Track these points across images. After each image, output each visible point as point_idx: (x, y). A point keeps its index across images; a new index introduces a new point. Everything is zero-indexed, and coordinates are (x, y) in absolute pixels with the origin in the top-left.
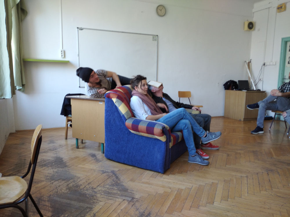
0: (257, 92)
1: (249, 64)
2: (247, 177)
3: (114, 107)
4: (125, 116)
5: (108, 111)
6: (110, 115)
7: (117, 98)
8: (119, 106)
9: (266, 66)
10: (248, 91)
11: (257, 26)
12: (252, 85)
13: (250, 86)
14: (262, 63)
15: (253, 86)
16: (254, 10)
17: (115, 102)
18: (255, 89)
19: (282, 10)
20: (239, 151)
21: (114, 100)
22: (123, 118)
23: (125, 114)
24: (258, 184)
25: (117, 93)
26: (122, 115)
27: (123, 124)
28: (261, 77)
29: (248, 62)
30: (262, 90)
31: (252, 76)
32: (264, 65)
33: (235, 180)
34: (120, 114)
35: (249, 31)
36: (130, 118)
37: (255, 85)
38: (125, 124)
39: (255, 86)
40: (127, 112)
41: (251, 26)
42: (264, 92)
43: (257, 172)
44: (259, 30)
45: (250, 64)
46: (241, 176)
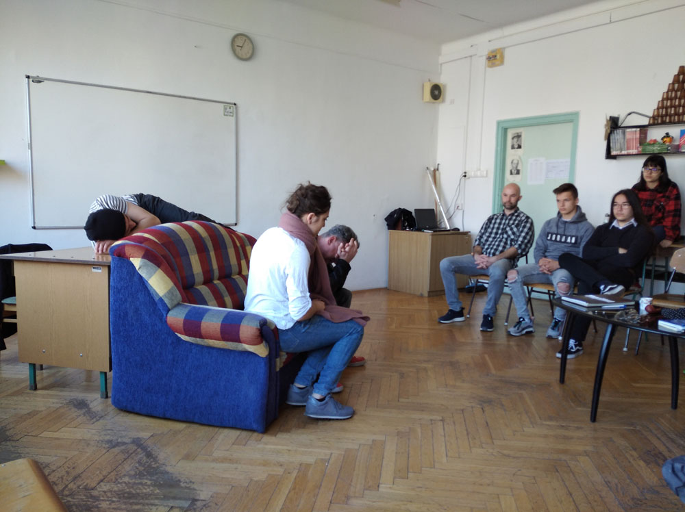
0: (453, 234)
1: (435, 173)
2: (442, 420)
3: (136, 279)
4: (166, 301)
5: (121, 289)
6: (126, 300)
7: (144, 257)
8: (150, 277)
9: (469, 178)
10: (434, 231)
11: (449, 94)
12: (443, 218)
13: (438, 220)
14: (461, 173)
15: (444, 221)
16: (441, 60)
17: (137, 268)
18: (449, 228)
19: (497, 62)
20: (424, 365)
21: (137, 262)
22: (160, 306)
23: (165, 295)
24: (465, 432)
25: (143, 245)
26: (156, 299)
27: (161, 320)
28: (459, 203)
29: (432, 169)
30: (461, 230)
31: (442, 199)
32: (465, 176)
33: (419, 430)
34: (152, 298)
35: (434, 103)
36: (178, 304)
37: (450, 219)
38: (166, 321)
39: (448, 221)
40: (170, 292)
41: (437, 92)
42: (466, 233)
43: (462, 408)
44: (452, 102)
45: (437, 172)
46: (431, 420)
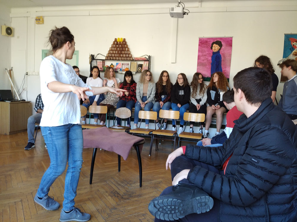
0: (21, 103)
1: (10, 71)
9: (29, 75)
14: (25, 73)
15: (17, 96)
16: (11, 15)
18: (19, 100)
39: (19, 96)
41: (9, 31)
42: (29, 102)
44: (18, 37)
45: (11, 71)
46: (15, 202)
